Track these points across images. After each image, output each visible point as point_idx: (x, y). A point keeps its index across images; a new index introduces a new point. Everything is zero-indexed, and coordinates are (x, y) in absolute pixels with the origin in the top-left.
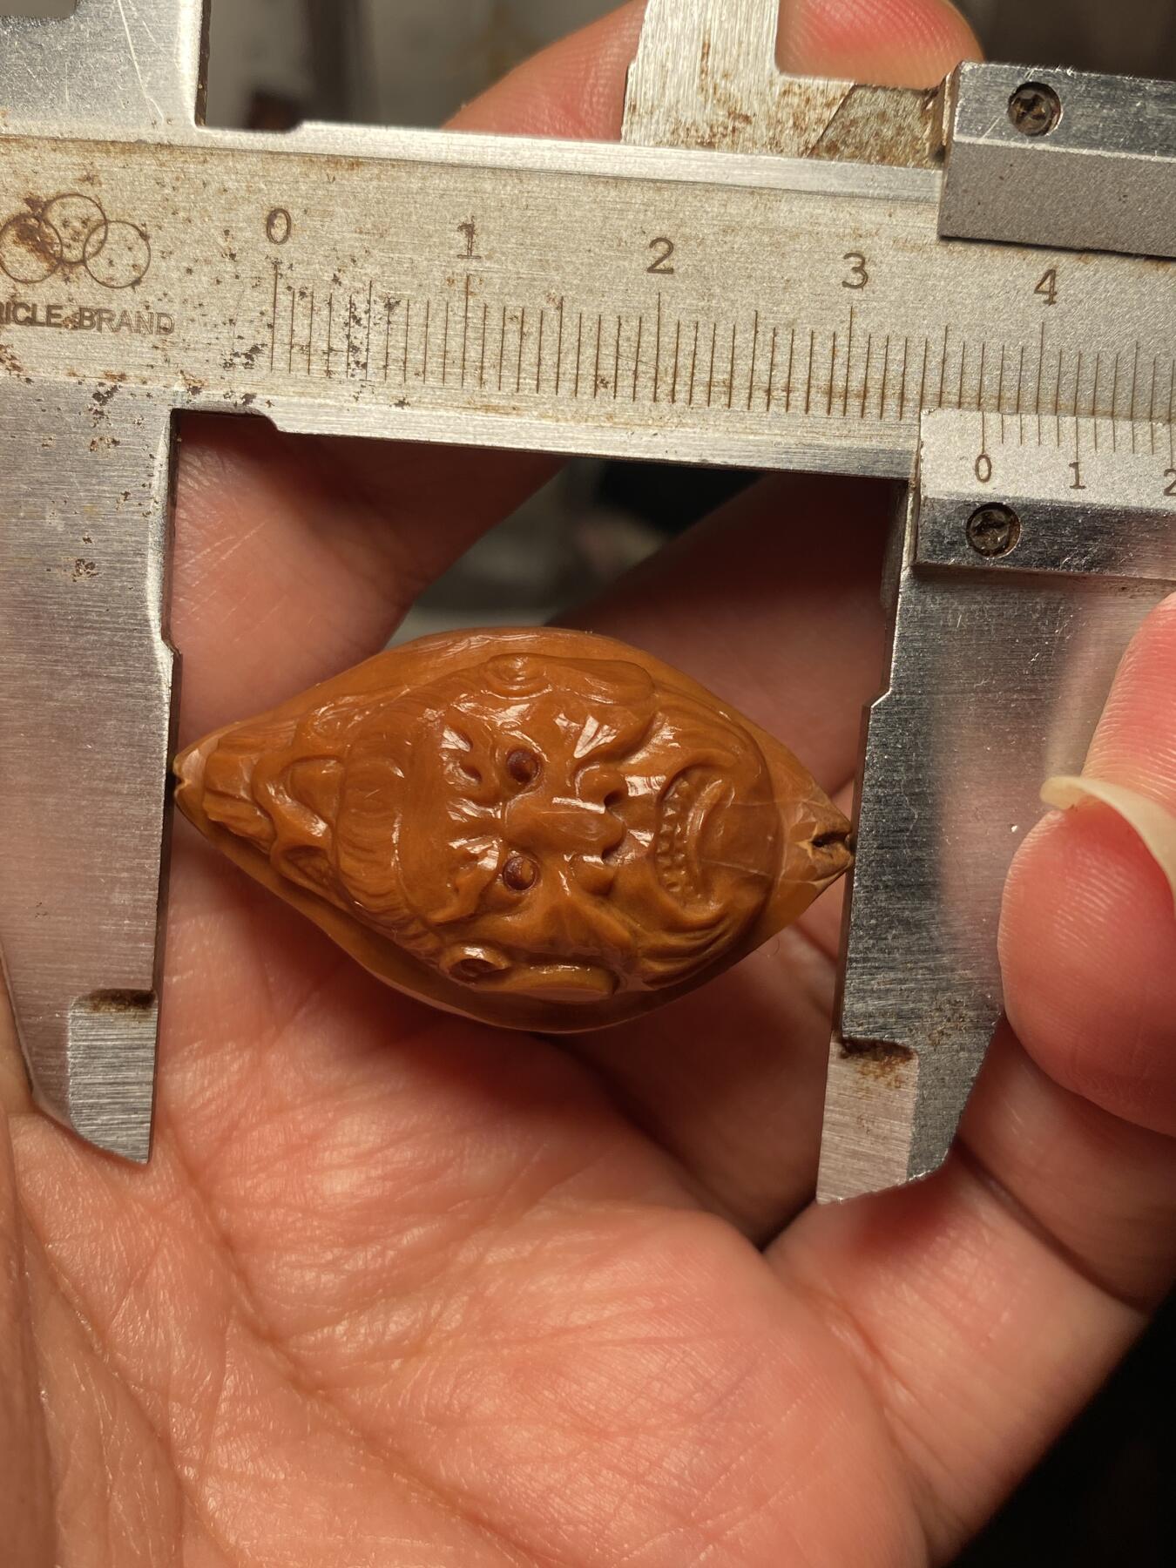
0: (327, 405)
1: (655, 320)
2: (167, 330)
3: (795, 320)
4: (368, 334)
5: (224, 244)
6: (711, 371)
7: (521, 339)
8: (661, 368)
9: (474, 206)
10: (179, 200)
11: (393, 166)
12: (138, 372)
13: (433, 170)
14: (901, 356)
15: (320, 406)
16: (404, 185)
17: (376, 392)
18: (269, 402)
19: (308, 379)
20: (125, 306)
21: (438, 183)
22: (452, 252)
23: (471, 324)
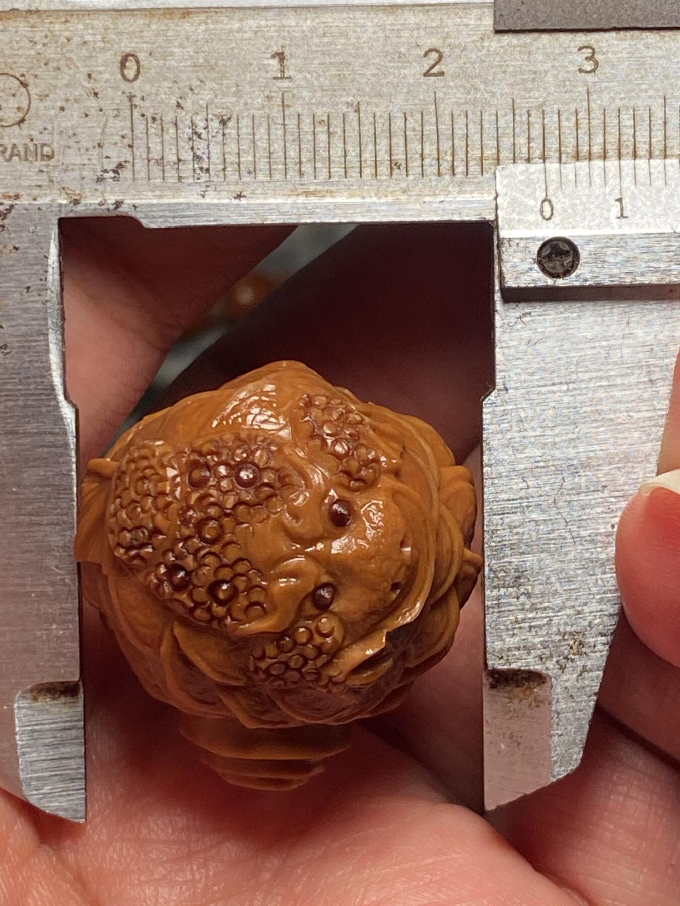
0: (181, 204)
1: (433, 113)
2: (50, 157)
3: (544, 104)
4: (208, 145)
5: (89, 85)
6: (482, 148)
7: (329, 137)
8: (442, 149)
9: (284, 38)
10: (50, 53)
11: (216, 12)
12: (28, 192)
13: (248, 12)
14: (631, 123)
15: (176, 204)
16: (226, 27)
17: (218, 189)
18: (135, 206)
19: (165, 184)
20: (15, 141)
21: (252, 23)
22: (269, 75)
23: (289, 130)
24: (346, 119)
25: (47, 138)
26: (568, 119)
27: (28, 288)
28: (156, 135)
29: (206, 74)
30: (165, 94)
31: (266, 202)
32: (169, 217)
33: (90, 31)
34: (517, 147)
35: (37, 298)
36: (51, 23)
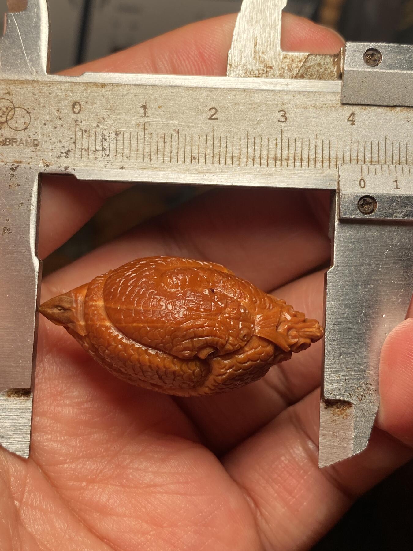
0: (95, 169)
1: (212, 136)
2: (37, 145)
3: (262, 134)
4: (109, 144)
5: (57, 115)
6: (233, 153)
7: (164, 144)
8: (215, 152)
9: (146, 99)
10: (41, 99)
12: (26, 160)
14: (300, 146)
16: (121, 93)
17: (112, 164)
18: (74, 170)
19: (88, 160)
20: (22, 137)
22: (139, 115)
23: (146, 140)
24: (172, 137)
25: (36, 137)
26: (272, 142)
27: (22, 203)
28: (86, 138)
29: (111, 113)
30: (91, 120)
33: (60, 91)
35: (26, 208)
36: (43, 86)
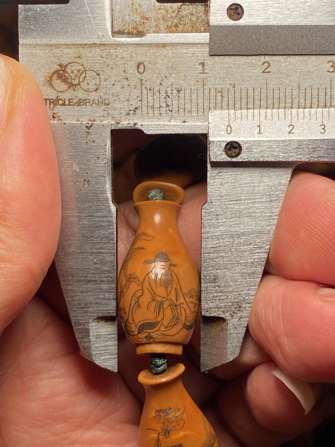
0: (160, 124)
1: (266, 88)
2: (108, 104)
3: (312, 85)
4: (172, 101)
5: (124, 75)
7: (222, 98)
8: (268, 103)
9: (204, 56)
10: (109, 61)
11: (176, 46)
13: (190, 45)
16: (180, 51)
17: (176, 119)
18: (142, 125)
19: (154, 116)
20: (94, 98)
21: (192, 50)
22: (198, 72)
23: (205, 95)
24: (229, 91)
25: (107, 97)
26: (322, 92)
27: (98, 158)
28: (151, 96)
29: (172, 71)
30: (155, 79)
31: (195, 124)
32: (156, 130)
33: (125, 53)
34: (300, 103)
35: (102, 162)
36: (109, 49)
